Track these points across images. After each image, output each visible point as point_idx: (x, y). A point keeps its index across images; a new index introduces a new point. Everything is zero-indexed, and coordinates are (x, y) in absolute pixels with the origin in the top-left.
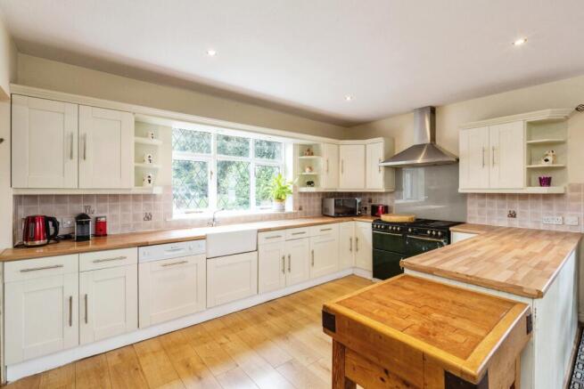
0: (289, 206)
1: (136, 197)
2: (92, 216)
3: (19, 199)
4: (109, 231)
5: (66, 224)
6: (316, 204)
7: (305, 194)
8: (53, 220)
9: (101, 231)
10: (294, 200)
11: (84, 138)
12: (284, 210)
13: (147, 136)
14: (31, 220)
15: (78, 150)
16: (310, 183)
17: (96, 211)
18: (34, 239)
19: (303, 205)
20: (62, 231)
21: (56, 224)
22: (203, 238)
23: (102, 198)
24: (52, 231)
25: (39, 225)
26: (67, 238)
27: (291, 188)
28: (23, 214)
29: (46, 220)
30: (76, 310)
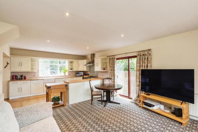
0: (67, 74)
1: (32, 72)
2: (23, 76)
3: (11, 72)
4: (26, 78)
5: (19, 77)
6: (74, 74)
7: (71, 71)
8: (17, 76)
9: (25, 78)
10: (68, 73)
11: (22, 63)
12: (65, 75)
13: (33, 62)
14: (13, 76)
15: (21, 64)
16: (71, 69)
17: (24, 75)
18: (14, 79)
19: (70, 74)
20: (18, 78)
21: (17, 77)
22: (43, 79)
23: (25, 72)
24: (16, 78)
25: (14, 77)
26: (19, 79)
27: (67, 70)
28: (12, 75)
29: (16, 76)
30: (20, 90)
